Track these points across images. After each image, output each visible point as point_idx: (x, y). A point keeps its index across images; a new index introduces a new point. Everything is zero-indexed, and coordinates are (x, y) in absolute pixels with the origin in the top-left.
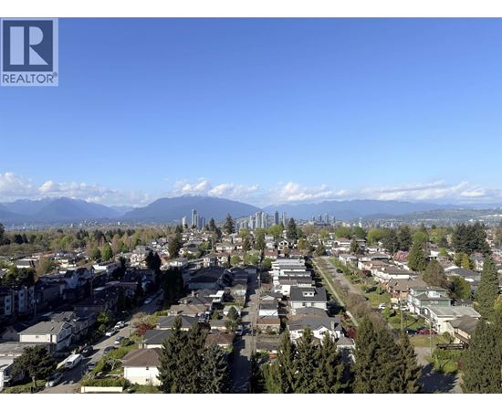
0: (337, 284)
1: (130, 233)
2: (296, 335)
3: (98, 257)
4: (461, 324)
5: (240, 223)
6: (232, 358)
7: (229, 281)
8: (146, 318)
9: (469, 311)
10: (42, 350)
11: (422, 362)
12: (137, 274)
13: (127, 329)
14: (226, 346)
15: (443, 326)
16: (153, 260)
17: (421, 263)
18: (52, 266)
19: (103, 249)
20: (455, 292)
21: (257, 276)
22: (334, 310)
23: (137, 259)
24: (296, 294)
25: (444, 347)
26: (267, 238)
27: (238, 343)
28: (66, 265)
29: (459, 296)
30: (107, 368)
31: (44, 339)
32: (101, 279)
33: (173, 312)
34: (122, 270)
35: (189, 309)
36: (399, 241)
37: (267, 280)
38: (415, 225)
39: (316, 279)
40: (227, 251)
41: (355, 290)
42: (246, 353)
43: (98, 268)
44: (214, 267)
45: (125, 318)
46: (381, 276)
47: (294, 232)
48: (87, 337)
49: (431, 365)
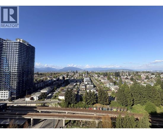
0: (95, 82)
1: (60, 73)
2: (88, 91)
3: (54, 77)
4: (116, 89)
5: (79, 72)
6: (77, 95)
7: (77, 82)
8: (62, 88)
9: (117, 87)
10: (44, 93)
11: (109, 95)
12: (61, 80)
13: (59, 90)
14: (76, 93)
15: (113, 89)
16: (64, 78)
17: (109, 79)
18: (46, 79)
19: (55, 76)
20: (115, 83)
21: (81, 81)
22: (94, 86)
23: (61, 78)
24: (88, 84)
25: (113, 93)
26: (83, 74)
27: (78, 92)
28: (49, 79)
29: (116, 84)
30: (56, 97)
31: (45, 91)
32: (55, 81)
33: (67, 87)
34: (58, 80)
35: (70, 86)
36: (105, 75)
37: (83, 81)
38: (108, 72)
39: (91, 81)
40: (76, 76)
41: (98, 83)
42: (79, 94)
43: (54, 79)
44: (74, 79)
45: (59, 88)
46: (102, 81)
47: (88, 73)
48: (52, 91)
49: (111, 96)
